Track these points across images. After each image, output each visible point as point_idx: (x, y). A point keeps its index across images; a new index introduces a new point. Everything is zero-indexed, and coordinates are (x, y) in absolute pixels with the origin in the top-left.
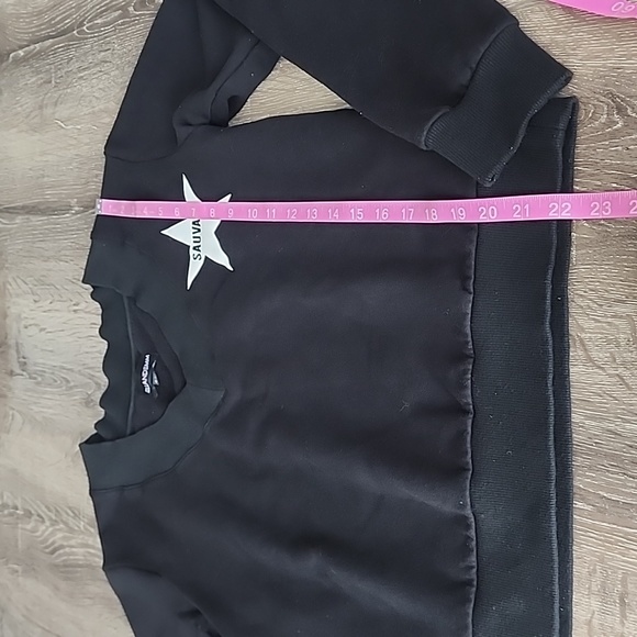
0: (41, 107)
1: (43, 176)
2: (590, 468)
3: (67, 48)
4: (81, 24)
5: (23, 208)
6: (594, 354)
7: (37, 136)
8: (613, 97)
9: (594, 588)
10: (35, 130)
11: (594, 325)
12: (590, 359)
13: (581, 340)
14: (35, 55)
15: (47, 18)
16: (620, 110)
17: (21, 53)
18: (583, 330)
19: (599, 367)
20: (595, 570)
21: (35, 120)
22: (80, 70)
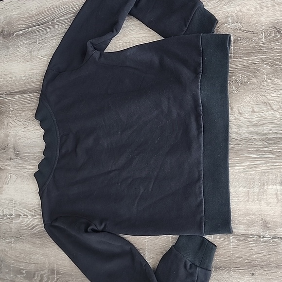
0: (31, 52)
1: (31, 78)
2: (274, 143)
3: (46, 29)
4: (53, 20)
5: (19, 92)
6: (274, 107)
7: (28, 63)
8: (276, 28)
9: (278, 182)
10: (27, 61)
11: (273, 98)
12: (273, 109)
13: (269, 104)
14: (28, 32)
15: (35, 18)
16: (279, 32)
17: (21, 32)
18: (270, 100)
19: (276, 111)
20: (277, 176)
21: (27, 57)
22: (52, 37)
